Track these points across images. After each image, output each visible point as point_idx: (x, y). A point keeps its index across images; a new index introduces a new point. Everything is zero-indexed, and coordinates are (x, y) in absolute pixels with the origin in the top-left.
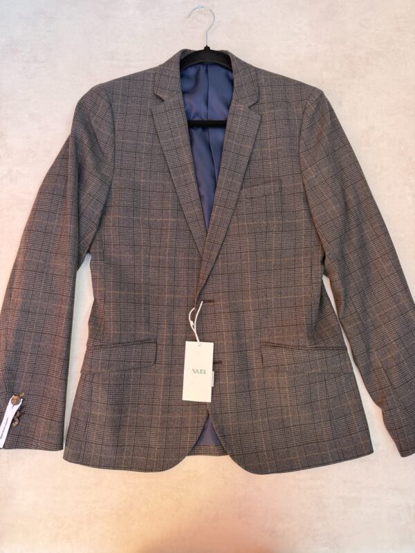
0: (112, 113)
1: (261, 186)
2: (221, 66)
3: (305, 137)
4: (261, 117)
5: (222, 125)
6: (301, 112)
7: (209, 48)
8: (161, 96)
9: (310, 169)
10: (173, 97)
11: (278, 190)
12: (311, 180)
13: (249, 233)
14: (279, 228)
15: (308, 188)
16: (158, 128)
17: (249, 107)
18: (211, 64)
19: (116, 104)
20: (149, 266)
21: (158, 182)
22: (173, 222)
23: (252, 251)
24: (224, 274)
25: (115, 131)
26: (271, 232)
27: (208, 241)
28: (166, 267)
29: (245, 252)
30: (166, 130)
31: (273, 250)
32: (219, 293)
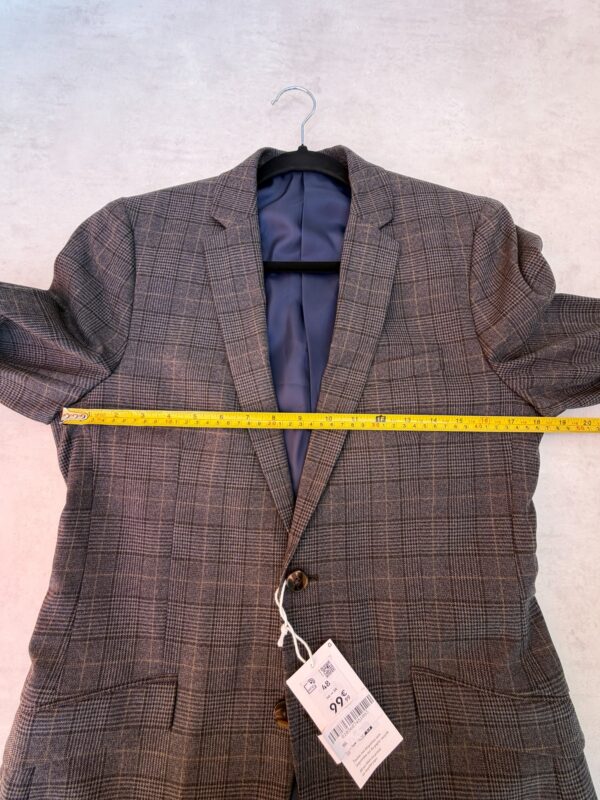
0: (133, 244)
1: (408, 360)
3: (480, 273)
4: (400, 246)
5: (331, 269)
6: (470, 234)
7: (306, 148)
8: (221, 220)
9: (494, 328)
10: (239, 222)
11: (437, 366)
16: (212, 274)
17: (381, 229)
18: (308, 171)
19: (143, 229)
20: (173, 520)
21: (203, 364)
22: (223, 439)
23: (393, 481)
24: (339, 524)
25: (135, 275)
26: (429, 444)
27: (310, 459)
28: (205, 525)
29: (379, 482)
30: (225, 279)
31: (432, 478)
32: (329, 561)
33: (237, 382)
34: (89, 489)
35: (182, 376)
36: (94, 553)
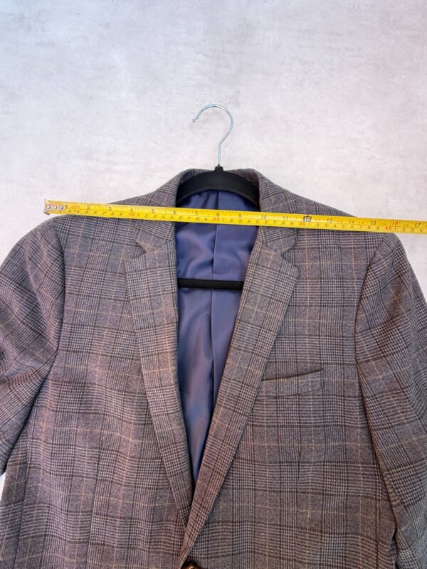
0: (63, 265)
1: (293, 380)
2: (239, 196)
3: (368, 307)
4: (299, 271)
5: (236, 287)
6: (364, 269)
7: (222, 168)
8: (142, 244)
9: (373, 363)
10: (158, 247)
11: (318, 385)
12: (374, 381)
13: (270, 462)
14: (320, 457)
15: (367, 393)
16: (131, 293)
17: (282, 255)
18: (223, 191)
19: (72, 251)
20: (92, 511)
21: (121, 374)
22: (135, 445)
23: (274, 492)
24: (227, 522)
25: (65, 292)
26: (308, 462)
27: (205, 465)
28: (117, 517)
29: (262, 490)
30: (144, 298)
31: (308, 493)
32: (218, 557)
33: (149, 394)
34: (23, 481)
35: (103, 383)
36: (25, 539)
